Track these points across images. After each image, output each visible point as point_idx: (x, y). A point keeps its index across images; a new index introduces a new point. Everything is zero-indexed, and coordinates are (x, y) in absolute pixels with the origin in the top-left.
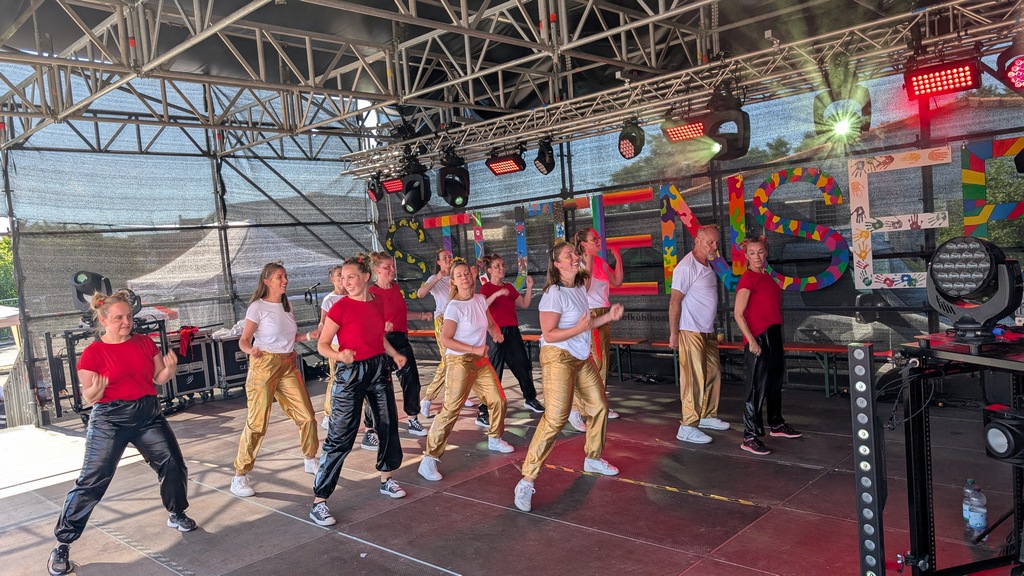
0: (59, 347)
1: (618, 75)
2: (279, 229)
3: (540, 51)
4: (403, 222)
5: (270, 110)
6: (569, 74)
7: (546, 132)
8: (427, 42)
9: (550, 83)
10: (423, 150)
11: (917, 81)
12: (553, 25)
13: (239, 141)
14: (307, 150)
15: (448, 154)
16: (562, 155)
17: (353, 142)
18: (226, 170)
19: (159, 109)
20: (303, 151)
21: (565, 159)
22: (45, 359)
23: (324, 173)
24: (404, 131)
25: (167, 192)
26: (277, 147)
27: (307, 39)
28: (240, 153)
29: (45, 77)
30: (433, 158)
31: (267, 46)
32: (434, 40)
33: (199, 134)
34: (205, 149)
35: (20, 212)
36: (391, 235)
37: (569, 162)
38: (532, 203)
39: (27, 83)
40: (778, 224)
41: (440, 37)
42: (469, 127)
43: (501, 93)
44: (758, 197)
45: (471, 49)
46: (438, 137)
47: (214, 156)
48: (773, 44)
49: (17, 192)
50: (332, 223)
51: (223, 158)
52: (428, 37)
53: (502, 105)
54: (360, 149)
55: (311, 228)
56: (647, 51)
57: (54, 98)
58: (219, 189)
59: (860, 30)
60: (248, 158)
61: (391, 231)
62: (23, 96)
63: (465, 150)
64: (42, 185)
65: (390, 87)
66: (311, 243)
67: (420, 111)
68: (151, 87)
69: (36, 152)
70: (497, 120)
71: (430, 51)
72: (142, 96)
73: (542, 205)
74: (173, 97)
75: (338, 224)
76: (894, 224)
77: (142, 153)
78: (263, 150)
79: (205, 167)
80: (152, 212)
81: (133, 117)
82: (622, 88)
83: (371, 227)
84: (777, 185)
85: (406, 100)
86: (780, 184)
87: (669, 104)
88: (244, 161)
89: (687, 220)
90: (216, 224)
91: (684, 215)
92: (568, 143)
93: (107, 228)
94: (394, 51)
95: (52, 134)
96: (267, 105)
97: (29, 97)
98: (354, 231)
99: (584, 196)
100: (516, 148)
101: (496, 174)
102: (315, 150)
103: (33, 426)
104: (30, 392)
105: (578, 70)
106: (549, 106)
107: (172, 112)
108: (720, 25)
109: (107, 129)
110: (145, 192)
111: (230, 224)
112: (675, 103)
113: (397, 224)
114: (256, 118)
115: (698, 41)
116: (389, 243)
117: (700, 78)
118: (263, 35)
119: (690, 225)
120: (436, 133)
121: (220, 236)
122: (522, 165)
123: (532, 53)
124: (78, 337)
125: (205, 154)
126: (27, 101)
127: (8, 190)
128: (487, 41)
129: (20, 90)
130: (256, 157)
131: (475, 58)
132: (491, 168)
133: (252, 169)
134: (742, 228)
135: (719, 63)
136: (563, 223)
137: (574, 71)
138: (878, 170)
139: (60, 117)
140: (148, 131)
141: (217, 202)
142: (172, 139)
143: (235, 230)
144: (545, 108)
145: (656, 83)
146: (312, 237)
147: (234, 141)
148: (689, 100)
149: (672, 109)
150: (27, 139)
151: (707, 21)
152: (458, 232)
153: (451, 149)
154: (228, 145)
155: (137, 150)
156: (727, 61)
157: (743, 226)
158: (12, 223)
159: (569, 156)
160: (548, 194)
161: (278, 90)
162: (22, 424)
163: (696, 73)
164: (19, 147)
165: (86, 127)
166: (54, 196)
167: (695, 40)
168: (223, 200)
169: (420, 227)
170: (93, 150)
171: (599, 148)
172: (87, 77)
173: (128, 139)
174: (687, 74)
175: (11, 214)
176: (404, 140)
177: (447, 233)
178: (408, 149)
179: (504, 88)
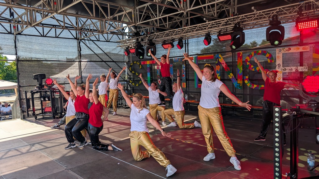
0: (29, 95)
1: (204, 19)
2: (97, 63)
3: (180, 11)
4: (135, 62)
5: (96, 26)
6: (189, 18)
7: (181, 36)
8: (145, 7)
9: (183, 21)
10: (142, 40)
11: (300, 25)
12: (185, 3)
13: (86, 35)
14: (107, 39)
15: (150, 41)
16: (185, 43)
17: (121, 37)
18: (82, 44)
19: (62, 24)
20: (105, 39)
21: (187, 45)
22: (25, 99)
23: (111, 46)
24: (137, 34)
25: (63, 50)
26: (98, 38)
27: (108, 4)
28: (86, 39)
29: (29, 13)
30: (145, 43)
31: (96, 6)
32: (147, 6)
33: (74, 32)
34: (75, 37)
35: (19, 54)
36: (131, 66)
37: (188, 46)
38: (175, 58)
39: (23, 14)
40: (253, 68)
41: (149, 5)
42: (157, 33)
43: (167, 23)
44: (247, 59)
45: (159, 9)
46: (147, 36)
47: (78, 39)
48: (254, 11)
49: (18, 48)
50: (113, 61)
51: (81, 40)
52: (146, 5)
53: (168, 27)
54: (123, 39)
55: (107, 63)
56: (214, 12)
57: (31, 19)
58: (79, 50)
59: (282, 8)
60: (88, 40)
61: (131, 65)
62: (22, 18)
63: (155, 41)
64: (26, 46)
65: (133, 20)
66: (106, 67)
67: (142, 28)
68: (60, 17)
69: (25, 36)
70: (166, 32)
71: (146, 9)
72: (57, 20)
73: (178, 59)
74: (67, 21)
75: (115, 62)
76: (290, 69)
77: (56, 37)
78: (93, 38)
79: (75, 42)
80: (58, 55)
81: (54, 26)
82: (206, 23)
83: (125, 63)
84: (253, 56)
85: (138, 24)
86: (254, 55)
87: (220, 29)
88: (87, 41)
89: (224, 65)
90: (78, 60)
91: (223, 64)
92: (188, 40)
93: (45, 60)
94: (135, 9)
95: (30, 30)
96: (95, 24)
97: (23, 19)
98: (120, 64)
99: (192, 56)
100: (171, 41)
101: (165, 49)
102: (109, 39)
103: (20, 119)
104: (20, 109)
105: (192, 17)
106: (182, 28)
107: (66, 25)
108: (237, 5)
109: (46, 30)
110: (57, 49)
111: (82, 60)
112: (222, 28)
113: (133, 63)
114: (92, 28)
115: (230, 9)
116: (130, 69)
117: (230, 21)
118: (95, 3)
119: (225, 67)
120: (147, 35)
121: (79, 64)
122: (173, 46)
123: (178, 11)
124: (35, 93)
125: (76, 39)
126: (23, 20)
127: (16, 47)
128: (164, 7)
129: (21, 17)
130: (91, 40)
131: (160, 12)
132: (163, 47)
133: (89, 44)
134: (241, 69)
135: (237, 16)
136: (185, 65)
137: (190, 17)
138: (286, 52)
139: (32, 25)
140: (59, 31)
141: (78, 53)
142: (66, 33)
143: (83, 62)
144: (181, 29)
145: (216, 22)
146: (107, 65)
147: (84, 35)
148: (227, 28)
149: (221, 30)
150: (22, 32)
151: (233, 3)
152: (152, 66)
153: (151, 40)
154: (82, 36)
155: (55, 36)
156: (239, 16)
157: (241, 68)
158: (17, 57)
159: (188, 44)
160: (181, 55)
161: (99, 20)
162: (17, 118)
163: (229, 19)
164: (19, 34)
165: (40, 29)
166: (29, 50)
167: (229, 9)
168: (80, 53)
169: (140, 64)
170: (42, 36)
171: (197, 42)
172: (41, 14)
173: (52, 33)
174: (226, 20)
175: (16, 54)
176: (137, 37)
177: (148, 66)
178: (138, 40)
179: (169, 22)
